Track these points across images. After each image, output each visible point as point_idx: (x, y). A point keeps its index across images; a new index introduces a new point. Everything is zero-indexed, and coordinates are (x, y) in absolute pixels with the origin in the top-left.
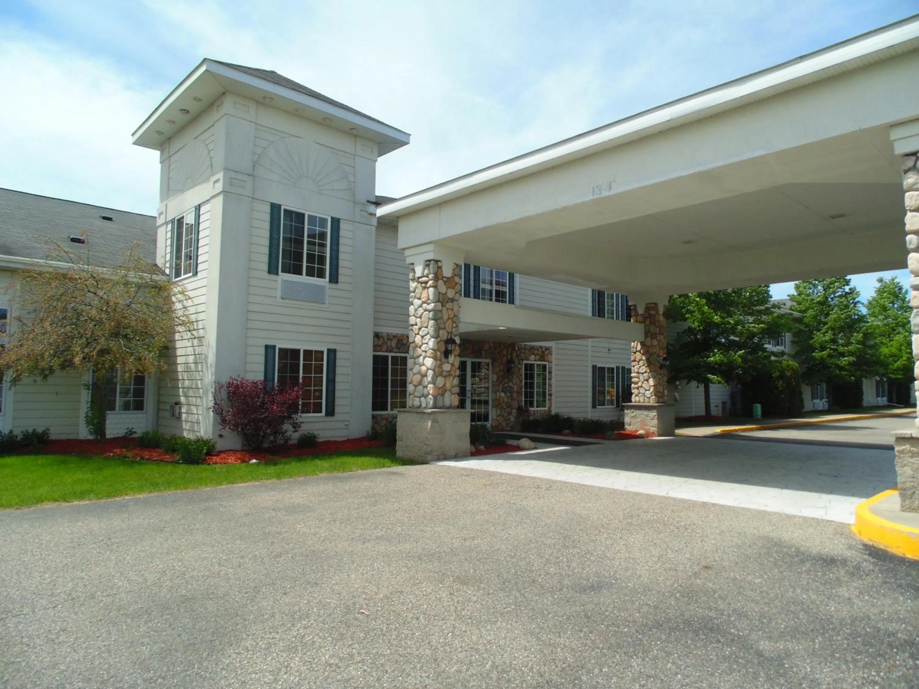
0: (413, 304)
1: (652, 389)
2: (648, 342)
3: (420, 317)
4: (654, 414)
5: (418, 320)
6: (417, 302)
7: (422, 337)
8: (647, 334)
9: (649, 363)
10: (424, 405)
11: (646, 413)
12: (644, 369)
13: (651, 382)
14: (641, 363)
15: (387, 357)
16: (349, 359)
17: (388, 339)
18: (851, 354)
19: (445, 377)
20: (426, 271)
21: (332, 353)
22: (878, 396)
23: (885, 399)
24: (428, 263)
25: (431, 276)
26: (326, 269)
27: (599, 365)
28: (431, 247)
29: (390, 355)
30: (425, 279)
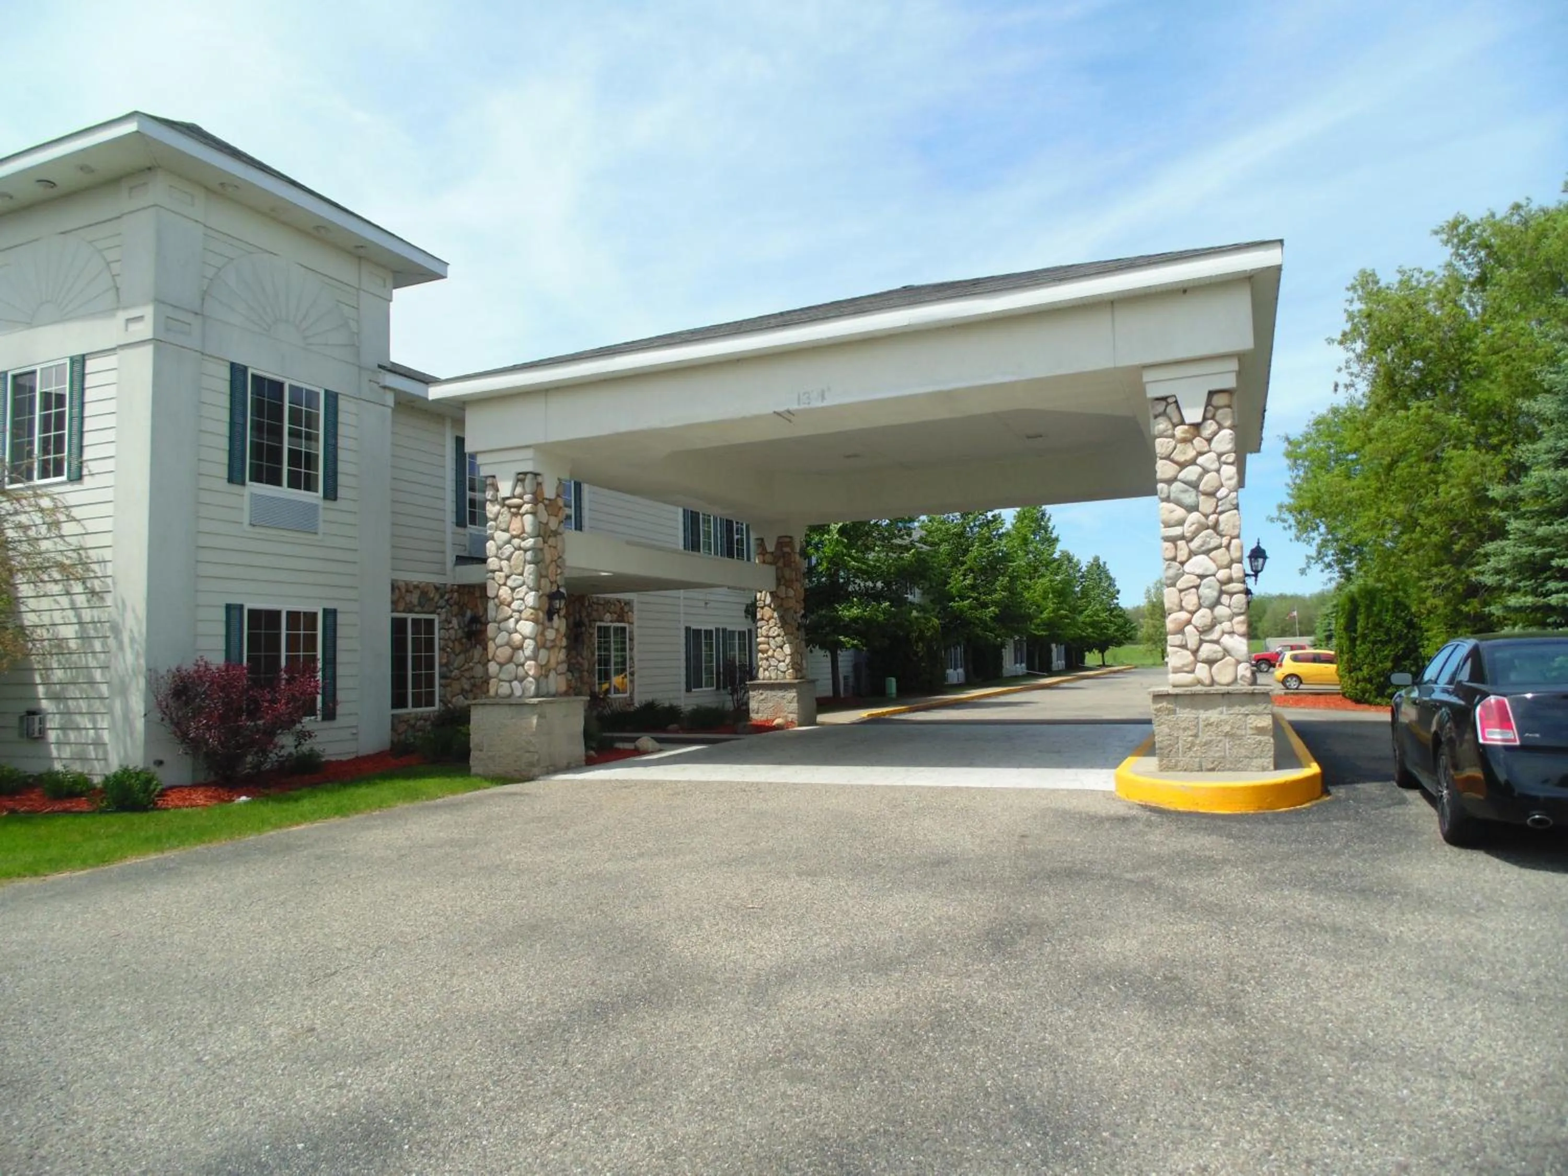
0: (493, 538)
1: (788, 660)
2: (782, 592)
3: (509, 559)
4: (792, 694)
5: (504, 563)
6: (501, 536)
7: (513, 589)
8: (779, 580)
9: (784, 623)
10: (518, 693)
11: (780, 694)
12: (775, 631)
13: (787, 649)
14: (772, 622)
15: (405, 620)
16: (355, 625)
17: (408, 591)
18: (995, 603)
19: (549, 649)
20: (518, 490)
21: (331, 615)
22: (1016, 663)
23: (1024, 665)
24: (520, 478)
25: (527, 497)
26: (317, 476)
27: (694, 627)
28: (529, 453)
29: (410, 616)
30: (516, 501)
